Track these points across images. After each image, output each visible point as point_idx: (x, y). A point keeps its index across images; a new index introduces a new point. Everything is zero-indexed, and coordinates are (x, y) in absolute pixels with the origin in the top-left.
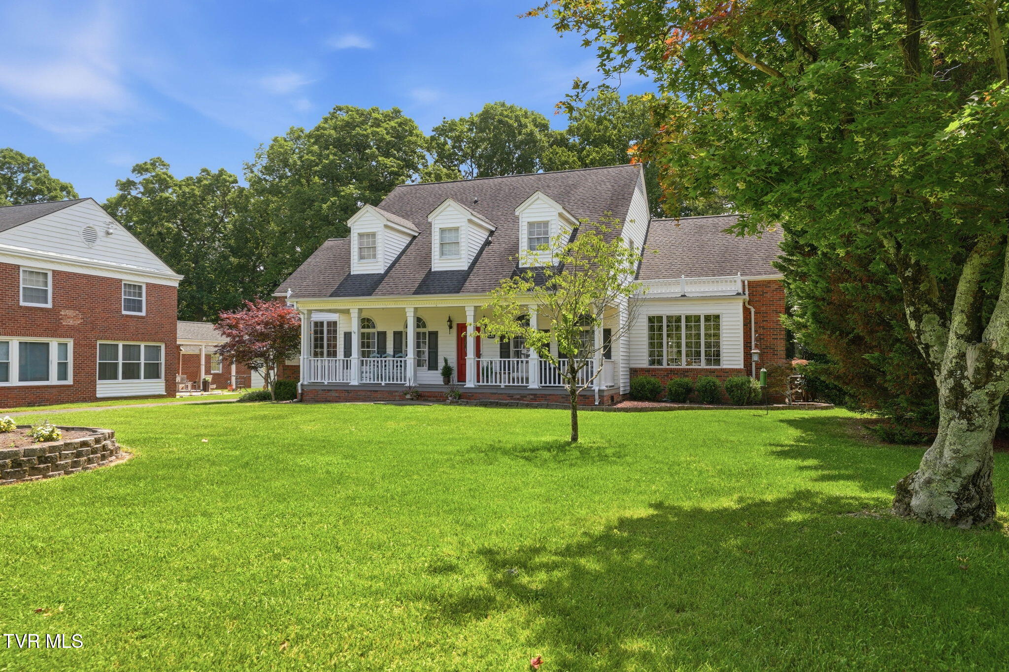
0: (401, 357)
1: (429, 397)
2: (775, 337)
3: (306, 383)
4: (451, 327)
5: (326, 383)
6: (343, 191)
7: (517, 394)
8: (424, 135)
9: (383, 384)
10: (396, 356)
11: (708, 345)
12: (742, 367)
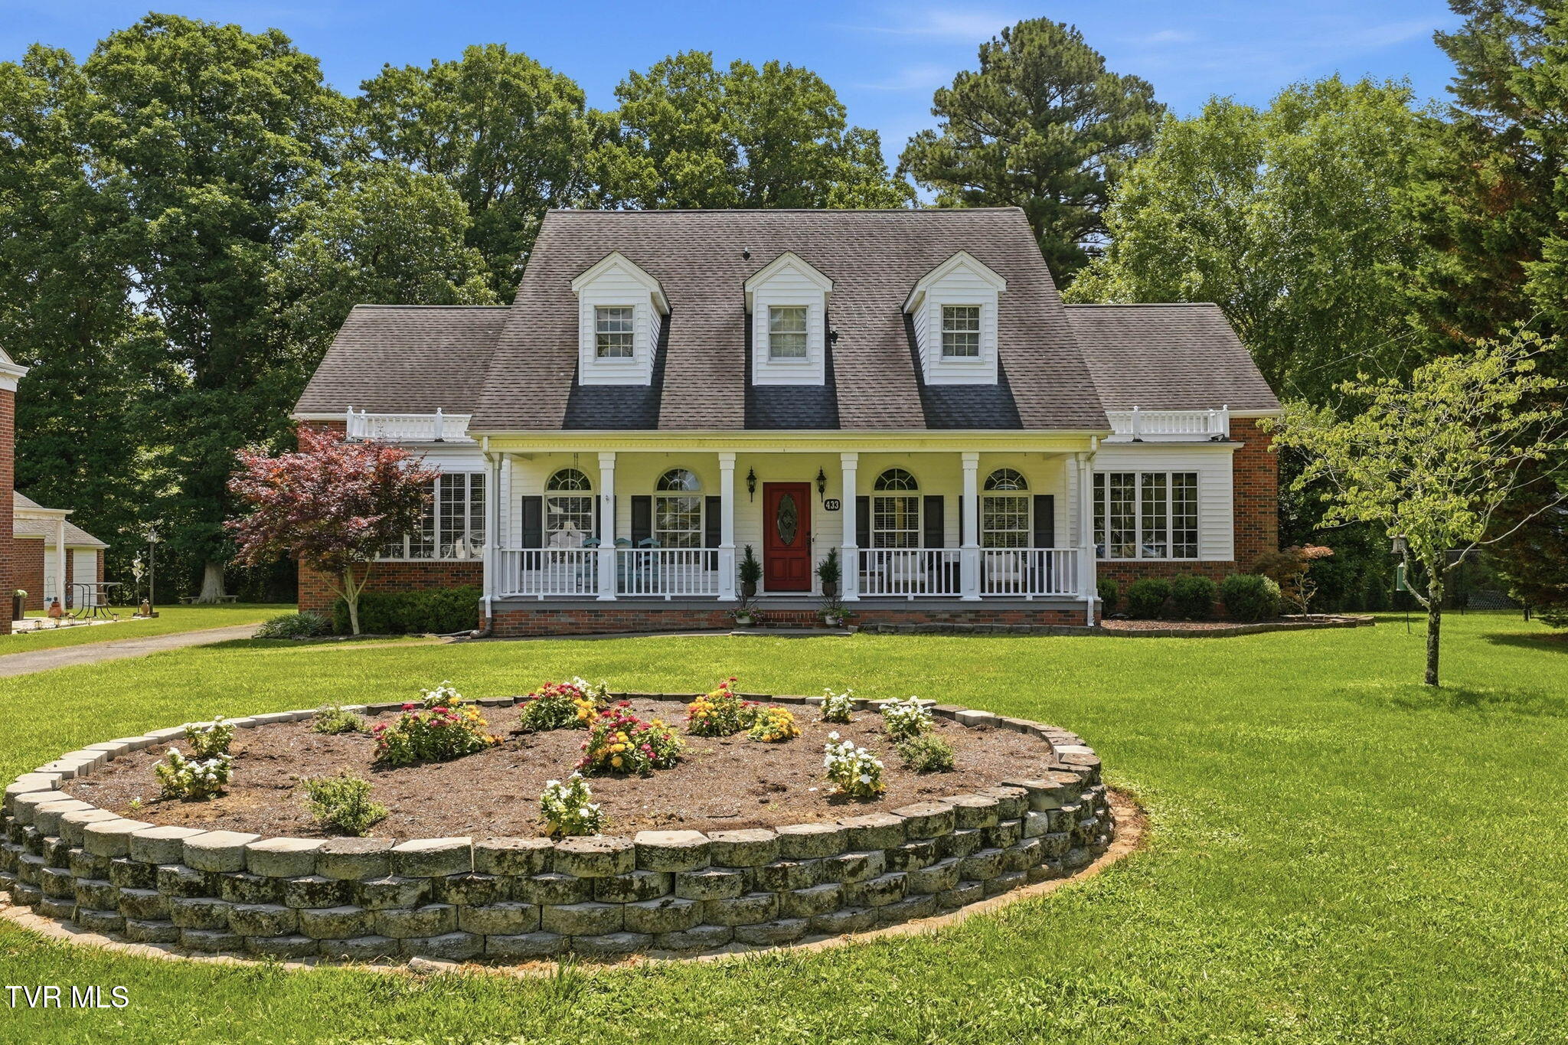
0: (648, 546)
1: (778, 620)
2: (1262, 509)
3: (497, 598)
4: (752, 490)
5: (541, 598)
6: (193, 195)
7: (944, 612)
8: (343, 95)
9: (668, 598)
10: (641, 543)
11: (1178, 523)
12: (1231, 558)
